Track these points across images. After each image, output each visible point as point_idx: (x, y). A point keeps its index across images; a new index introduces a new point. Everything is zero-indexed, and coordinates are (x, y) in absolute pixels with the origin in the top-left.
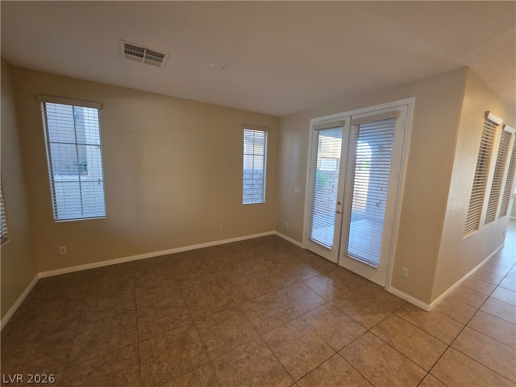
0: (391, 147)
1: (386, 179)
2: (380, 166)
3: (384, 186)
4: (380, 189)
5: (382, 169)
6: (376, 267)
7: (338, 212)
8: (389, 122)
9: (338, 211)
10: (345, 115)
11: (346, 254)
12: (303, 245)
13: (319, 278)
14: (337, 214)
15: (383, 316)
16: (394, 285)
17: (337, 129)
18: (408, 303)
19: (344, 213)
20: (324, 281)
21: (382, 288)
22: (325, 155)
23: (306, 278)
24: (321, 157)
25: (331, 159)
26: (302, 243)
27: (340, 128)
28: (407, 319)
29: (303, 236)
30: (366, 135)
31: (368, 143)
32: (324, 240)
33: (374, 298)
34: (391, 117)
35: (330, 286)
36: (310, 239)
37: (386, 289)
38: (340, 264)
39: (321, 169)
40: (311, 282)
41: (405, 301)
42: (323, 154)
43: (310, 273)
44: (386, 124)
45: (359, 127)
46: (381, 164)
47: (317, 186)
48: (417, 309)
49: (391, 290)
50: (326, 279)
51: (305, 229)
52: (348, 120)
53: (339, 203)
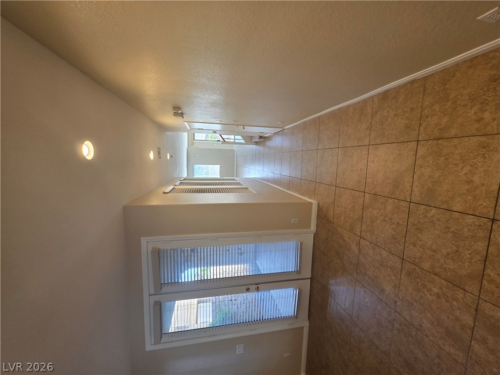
0: (187, 250)
1: (218, 249)
2: (205, 256)
3: (224, 249)
4: (227, 252)
5: (209, 253)
6: (299, 243)
7: (258, 289)
8: (162, 255)
9: (256, 289)
10: (148, 302)
11: (298, 272)
12: (306, 324)
13: (335, 296)
14: (259, 289)
15: (339, 229)
16: (309, 227)
17: (163, 310)
18: (318, 215)
19: (257, 282)
20: (336, 290)
21: (315, 235)
22: (193, 318)
23: (342, 311)
24: (197, 323)
25: (199, 309)
26: (303, 327)
27: (163, 306)
28: (332, 213)
29: (294, 327)
30: (173, 275)
31: (181, 274)
32: (292, 299)
33: (327, 239)
34: (158, 255)
35: (338, 281)
36: (296, 317)
37: (315, 232)
38: (310, 276)
39: (211, 321)
40: (345, 304)
41: (317, 217)
42: (192, 322)
43: (335, 308)
44: (164, 258)
45: (165, 284)
46: (204, 255)
47: (232, 321)
48: (320, 209)
49: (313, 228)
50: (332, 288)
51: (285, 327)
52: (154, 298)
53: (248, 290)
